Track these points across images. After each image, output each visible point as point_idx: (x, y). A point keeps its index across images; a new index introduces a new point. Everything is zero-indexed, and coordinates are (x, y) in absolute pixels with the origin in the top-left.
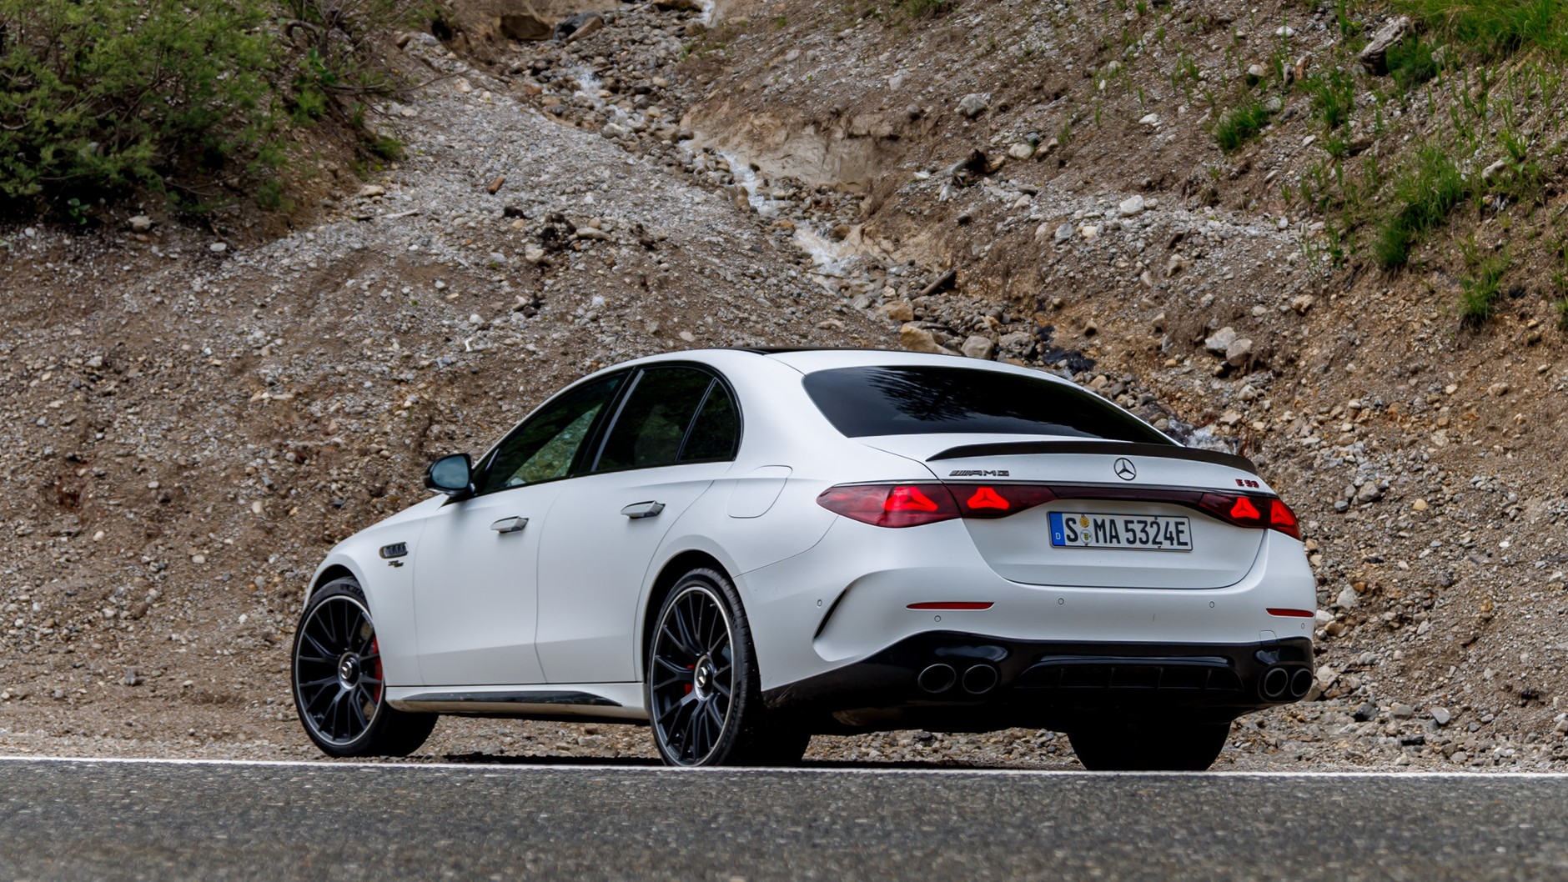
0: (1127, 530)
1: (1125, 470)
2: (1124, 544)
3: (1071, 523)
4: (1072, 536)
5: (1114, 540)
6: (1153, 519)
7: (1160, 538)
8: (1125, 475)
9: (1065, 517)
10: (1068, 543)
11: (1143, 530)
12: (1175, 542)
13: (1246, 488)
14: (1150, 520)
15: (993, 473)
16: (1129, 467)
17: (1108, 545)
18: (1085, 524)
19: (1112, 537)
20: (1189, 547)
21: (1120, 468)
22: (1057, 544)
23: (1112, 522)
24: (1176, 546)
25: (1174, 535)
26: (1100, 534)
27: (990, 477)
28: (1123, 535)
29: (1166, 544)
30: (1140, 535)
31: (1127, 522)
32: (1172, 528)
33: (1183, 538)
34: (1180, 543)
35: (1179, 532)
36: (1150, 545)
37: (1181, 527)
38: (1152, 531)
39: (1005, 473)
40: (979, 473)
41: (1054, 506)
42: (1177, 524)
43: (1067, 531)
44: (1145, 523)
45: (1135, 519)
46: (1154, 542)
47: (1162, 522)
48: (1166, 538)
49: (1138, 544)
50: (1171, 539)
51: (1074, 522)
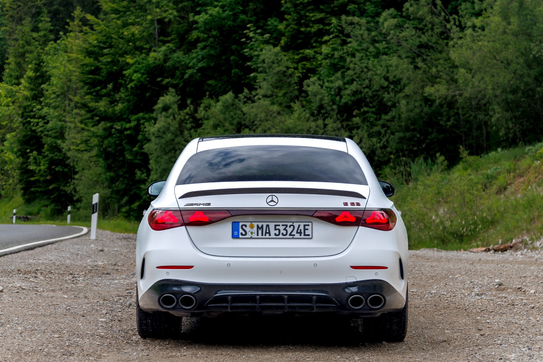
0: (275, 229)
1: (272, 201)
2: (273, 236)
3: (244, 227)
4: (244, 233)
5: (268, 235)
6: (291, 224)
7: (294, 233)
8: (272, 203)
9: (241, 224)
10: (241, 236)
11: (285, 229)
12: (302, 234)
13: (349, 206)
14: (289, 224)
15: (203, 204)
16: (275, 199)
17: (264, 237)
18: (252, 227)
19: (266, 233)
20: (310, 237)
21: (270, 199)
22: (235, 237)
23: (268, 226)
24: (303, 236)
25: (302, 231)
26: (260, 232)
27: (201, 206)
28: (273, 232)
29: (297, 236)
30: (282, 231)
31: (276, 226)
32: (302, 228)
33: (307, 232)
34: (305, 235)
35: (305, 229)
36: (288, 236)
37: (306, 227)
38: (289, 230)
39: (209, 204)
40: (195, 204)
41: (236, 219)
42: (305, 226)
43: (241, 231)
44: (287, 226)
45: (281, 224)
46: (290, 235)
47: (296, 225)
48: (297, 233)
49: (281, 236)
50: (300, 233)
51: (246, 226)
